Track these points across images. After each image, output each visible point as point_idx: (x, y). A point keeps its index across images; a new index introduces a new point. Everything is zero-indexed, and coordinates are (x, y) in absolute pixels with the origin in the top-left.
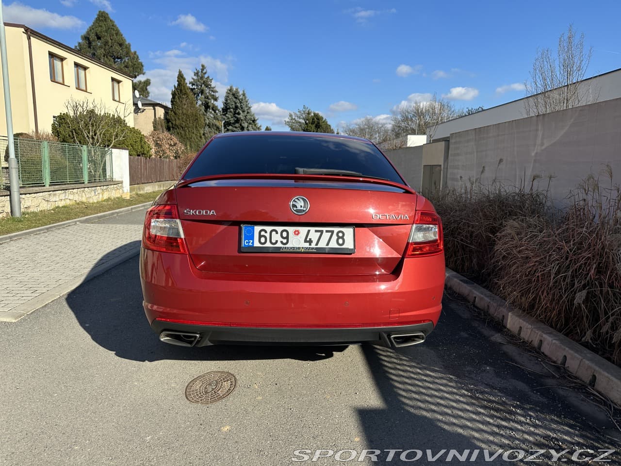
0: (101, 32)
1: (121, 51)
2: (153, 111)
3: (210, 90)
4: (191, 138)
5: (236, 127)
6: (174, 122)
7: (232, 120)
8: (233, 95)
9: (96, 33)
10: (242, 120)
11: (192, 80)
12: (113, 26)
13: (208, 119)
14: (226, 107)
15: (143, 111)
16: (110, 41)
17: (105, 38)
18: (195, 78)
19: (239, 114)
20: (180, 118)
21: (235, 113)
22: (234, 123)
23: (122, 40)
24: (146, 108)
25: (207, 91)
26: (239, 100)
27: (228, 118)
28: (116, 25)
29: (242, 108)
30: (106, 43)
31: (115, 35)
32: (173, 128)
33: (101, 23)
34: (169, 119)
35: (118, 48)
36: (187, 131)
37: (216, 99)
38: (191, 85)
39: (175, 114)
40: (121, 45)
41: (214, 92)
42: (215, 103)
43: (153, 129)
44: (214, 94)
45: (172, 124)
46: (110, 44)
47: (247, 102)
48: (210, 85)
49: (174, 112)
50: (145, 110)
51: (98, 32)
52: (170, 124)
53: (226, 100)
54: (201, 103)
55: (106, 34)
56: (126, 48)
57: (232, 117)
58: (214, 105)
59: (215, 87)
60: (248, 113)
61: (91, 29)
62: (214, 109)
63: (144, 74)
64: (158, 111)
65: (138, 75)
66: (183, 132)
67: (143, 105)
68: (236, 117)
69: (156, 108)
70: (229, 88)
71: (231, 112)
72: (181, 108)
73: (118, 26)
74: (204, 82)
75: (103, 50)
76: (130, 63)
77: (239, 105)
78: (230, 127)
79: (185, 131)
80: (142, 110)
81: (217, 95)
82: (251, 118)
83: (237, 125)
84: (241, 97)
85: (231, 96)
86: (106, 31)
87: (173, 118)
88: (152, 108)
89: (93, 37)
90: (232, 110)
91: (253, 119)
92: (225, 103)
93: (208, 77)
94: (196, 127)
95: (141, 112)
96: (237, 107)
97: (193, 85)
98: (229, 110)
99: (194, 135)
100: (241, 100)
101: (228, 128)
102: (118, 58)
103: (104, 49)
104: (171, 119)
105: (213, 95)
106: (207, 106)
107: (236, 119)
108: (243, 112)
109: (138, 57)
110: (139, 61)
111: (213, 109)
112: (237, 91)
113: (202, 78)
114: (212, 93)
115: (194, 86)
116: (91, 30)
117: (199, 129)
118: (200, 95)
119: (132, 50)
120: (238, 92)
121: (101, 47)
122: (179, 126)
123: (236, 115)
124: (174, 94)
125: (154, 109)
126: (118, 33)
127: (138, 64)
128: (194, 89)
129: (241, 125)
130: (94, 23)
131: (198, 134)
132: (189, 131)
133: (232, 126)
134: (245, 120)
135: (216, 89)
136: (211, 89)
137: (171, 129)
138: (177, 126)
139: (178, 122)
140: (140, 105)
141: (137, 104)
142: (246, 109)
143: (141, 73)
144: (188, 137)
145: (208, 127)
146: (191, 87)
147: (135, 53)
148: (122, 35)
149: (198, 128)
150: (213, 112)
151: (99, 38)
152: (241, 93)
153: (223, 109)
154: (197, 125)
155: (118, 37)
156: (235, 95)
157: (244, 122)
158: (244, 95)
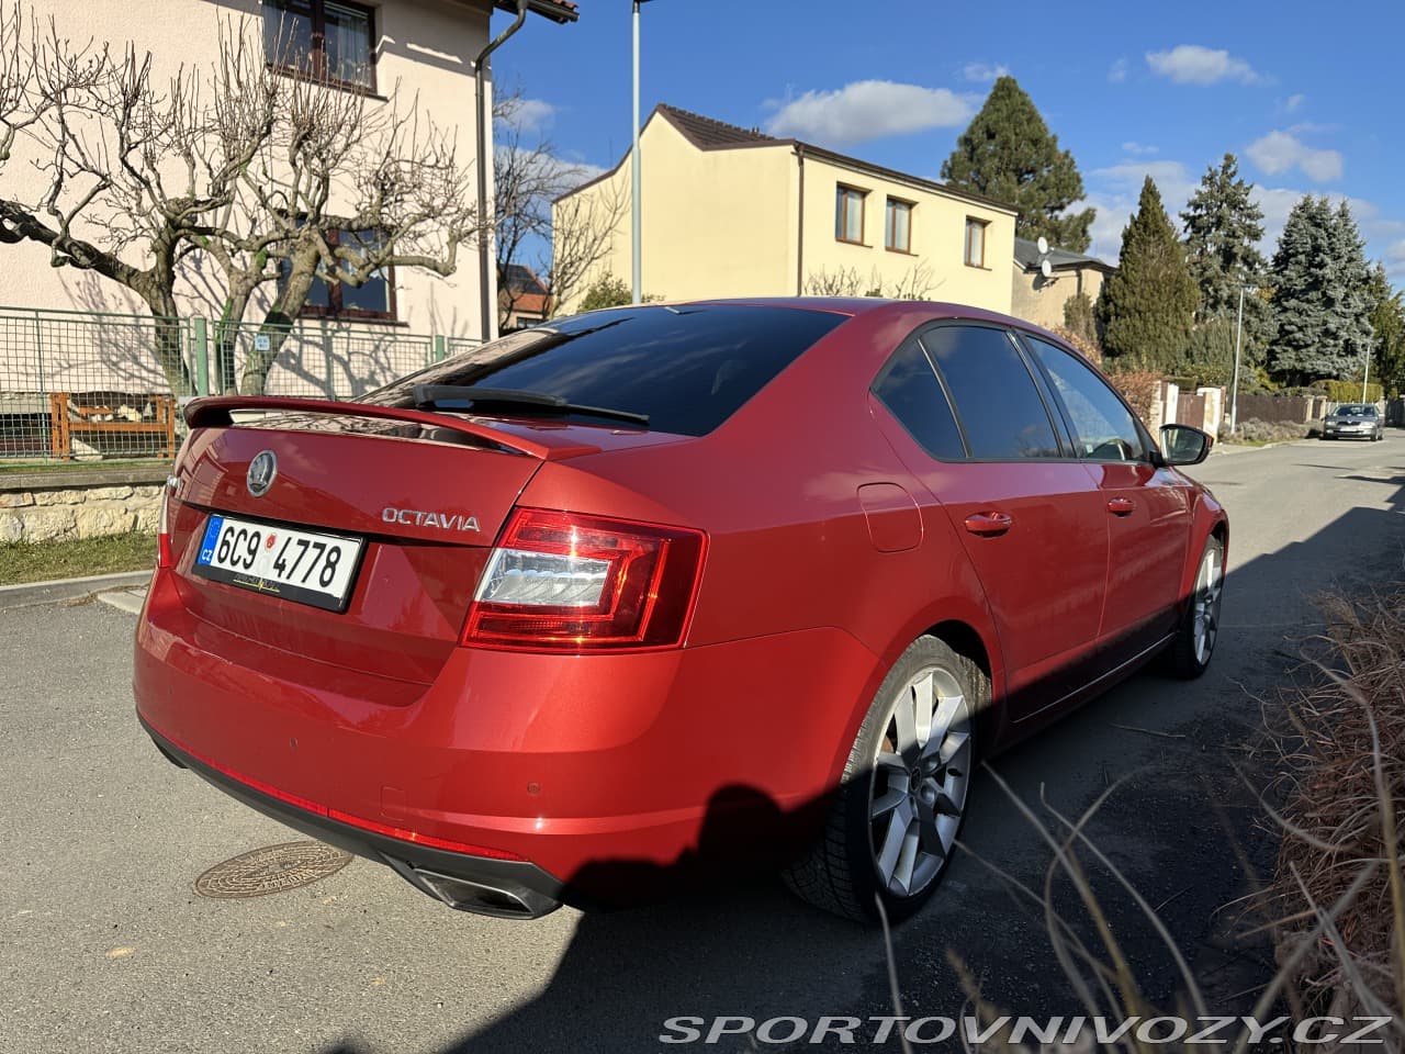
0: (997, 122)
1: (1034, 156)
2: (1076, 279)
3: (1241, 215)
4: (1159, 337)
5: (1309, 301)
6: (1120, 302)
7: (1300, 284)
8: (1311, 218)
9: (987, 127)
10: (1329, 281)
11: (1196, 197)
12: (1023, 104)
13: (1228, 286)
14: (1286, 251)
15: (1053, 283)
16: (1014, 137)
17: (1003, 134)
18: (1205, 189)
19: (1321, 265)
20: (1137, 290)
21: (1311, 265)
22: (1304, 292)
23: (1040, 131)
24: (1059, 274)
25: (1234, 216)
26: (1326, 230)
27: (1290, 280)
28: (1029, 102)
29: (1333, 250)
30: (1005, 145)
31: (1025, 123)
32: (1117, 315)
33: (999, 103)
34: (1110, 296)
35: (1026, 149)
36: (1152, 319)
37: (1256, 236)
38: (1192, 208)
39: (1126, 281)
40: (1035, 142)
41: (1252, 219)
42: (1256, 246)
43: (1063, 320)
44: (1254, 223)
45: (1116, 305)
46: (1013, 145)
47: (1350, 231)
48: (1244, 202)
49: (1123, 278)
50: (1057, 279)
51: (991, 123)
52: (1111, 305)
53: (1289, 234)
54: (1214, 249)
55: (1007, 125)
56: (1047, 146)
57: (1300, 277)
58: (1249, 250)
59: (1255, 206)
60: (1351, 260)
61: (979, 119)
62: (1250, 260)
63: (1082, 199)
64: (1087, 278)
65: (1069, 203)
66: (1139, 324)
67: (1055, 268)
68: (1311, 275)
69: (1084, 272)
70: (1300, 202)
71: (1298, 263)
72: (1141, 267)
73: (1034, 102)
74: (1227, 196)
75: (997, 160)
76: (1053, 179)
77: (1324, 243)
78: (1293, 303)
79: (1146, 322)
80: (1050, 280)
81: (1260, 224)
82: (1360, 274)
83: (1313, 295)
84: (1334, 221)
85: (1303, 223)
86: (1008, 119)
87: (1119, 293)
88: (1074, 273)
89: (980, 135)
90: (1302, 258)
91: (1365, 276)
92: (1285, 242)
93: (1240, 183)
94: (1176, 309)
95: (1048, 285)
96: (1317, 249)
97: (1197, 206)
98: (1292, 259)
99: (1168, 329)
100: (1331, 230)
101: (1285, 304)
102: (1028, 172)
103: (1000, 158)
104: (1114, 295)
105: (1250, 226)
106: (1228, 256)
107: (1310, 280)
108: (1337, 258)
109: (1072, 162)
110: (1076, 170)
111: (1245, 260)
112: (1323, 208)
113: (1222, 188)
114: (1248, 222)
115: (1199, 211)
116: (977, 123)
117: (1184, 313)
118: (1213, 230)
119: (1061, 148)
120: (1326, 211)
121: (994, 155)
122: (1133, 311)
123: (1312, 270)
124: (1127, 237)
125: (1079, 276)
126: (1032, 118)
127: (1070, 178)
128: (1200, 216)
129: (1324, 294)
130: (985, 107)
131: (1181, 327)
132: (1156, 321)
133: (1298, 298)
134: (1340, 279)
135: (1261, 209)
136: (1245, 211)
137: (1113, 318)
138: (1128, 310)
139: (1129, 301)
140: (1047, 269)
141: (1040, 268)
142: (1344, 251)
143: (1075, 198)
144: (1151, 333)
145: (1225, 307)
146: (1192, 213)
147: (1066, 155)
148: (1040, 121)
149: (1182, 310)
150: (1245, 269)
151: (991, 136)
152: (1335, 208)
153: (1276, 259)
154: (1180, 304)
155: (1032, 126)
156: (1316, 219)
157: (1337, 285)
158: (1343, 214)
